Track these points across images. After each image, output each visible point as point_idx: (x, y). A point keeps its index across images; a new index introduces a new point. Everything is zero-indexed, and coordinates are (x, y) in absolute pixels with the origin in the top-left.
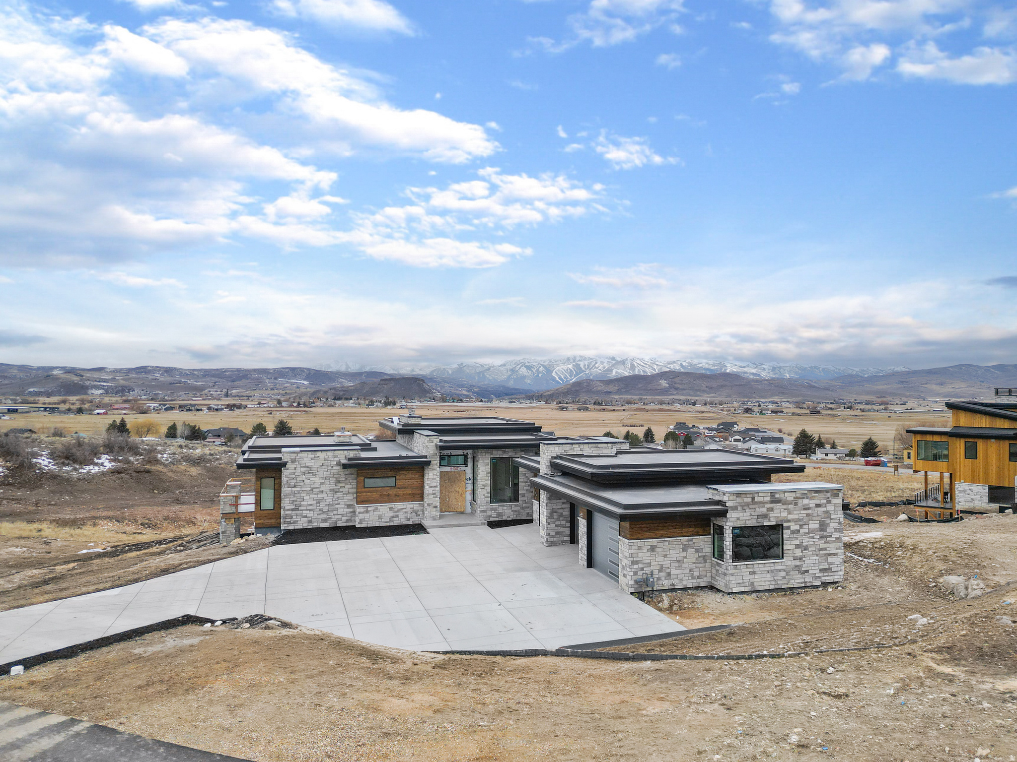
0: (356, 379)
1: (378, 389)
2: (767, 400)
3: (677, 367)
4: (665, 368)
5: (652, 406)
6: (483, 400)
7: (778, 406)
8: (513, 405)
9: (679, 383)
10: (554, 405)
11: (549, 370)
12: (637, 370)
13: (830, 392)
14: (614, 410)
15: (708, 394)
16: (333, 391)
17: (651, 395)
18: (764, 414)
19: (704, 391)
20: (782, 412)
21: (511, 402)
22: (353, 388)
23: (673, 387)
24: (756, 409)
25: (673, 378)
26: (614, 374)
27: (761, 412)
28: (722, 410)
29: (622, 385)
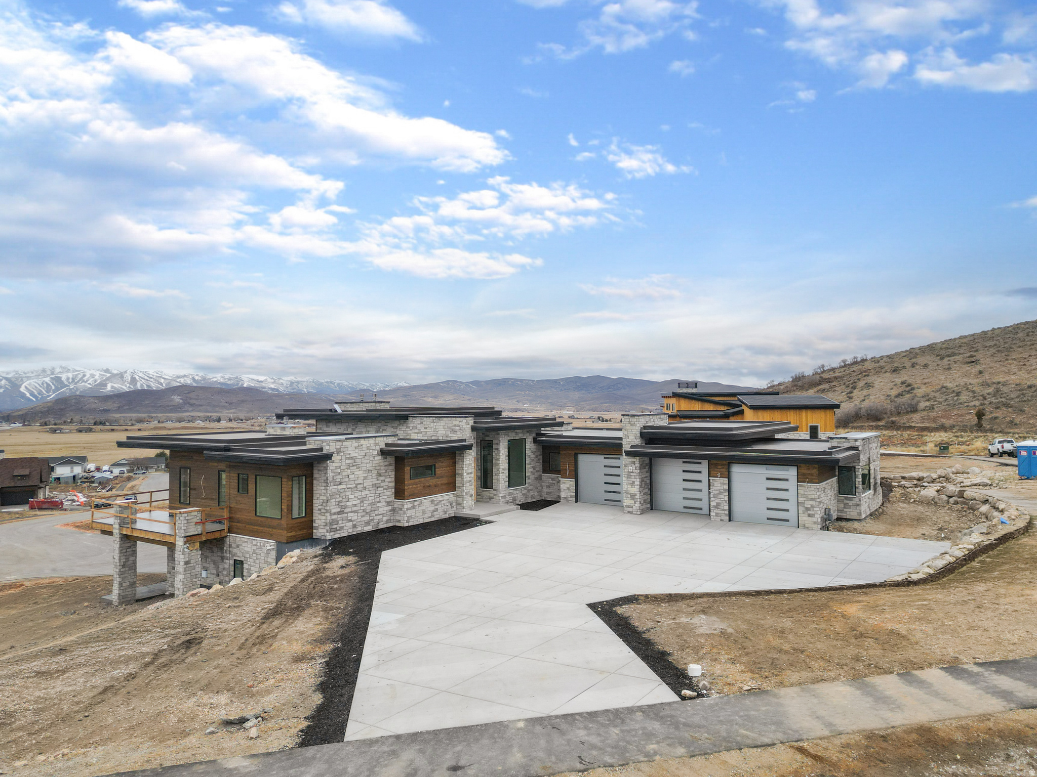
3: (189, 381)
4: (174, 382)
9: (194, 399)
10: (36, 426)
11: (15, 384)
12: (139, 384)
15: (228, 409)
17: (162, 413)
19: (224, 406)
23: (187, 403)
25: (189, 393)
26: (109, 389)
29: (123, 402)
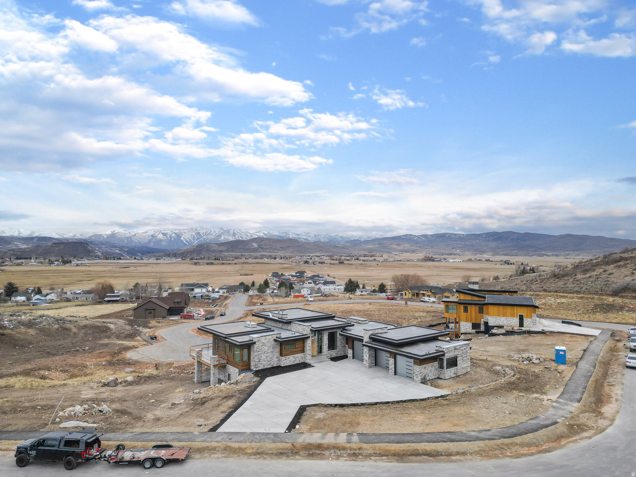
0: (29, 242)
1: (50, 250)
2: (313, 255)
4: (254, 235)
5: (250, 260)
6: (136, 258)
7: (321, 259)
8: (159, 261)
9: (264, 245)
10: (188, 260)
11: (178, 236)
12: (237, 236)
13: (345, 250)
14: (229, 264)
15: (281, 251)
16: (11, 252)
17: (247, 253)
18: (315, 264)
19: (278, 249)
20: (324, 263)
21: (157, 259)
22: (29, 249)
23: (260, 247)
24: (310, 261)
25: (260, 242)
26: (223, 239)
27: (314, 263)
28: (292, 262)
29: (229, 247)
